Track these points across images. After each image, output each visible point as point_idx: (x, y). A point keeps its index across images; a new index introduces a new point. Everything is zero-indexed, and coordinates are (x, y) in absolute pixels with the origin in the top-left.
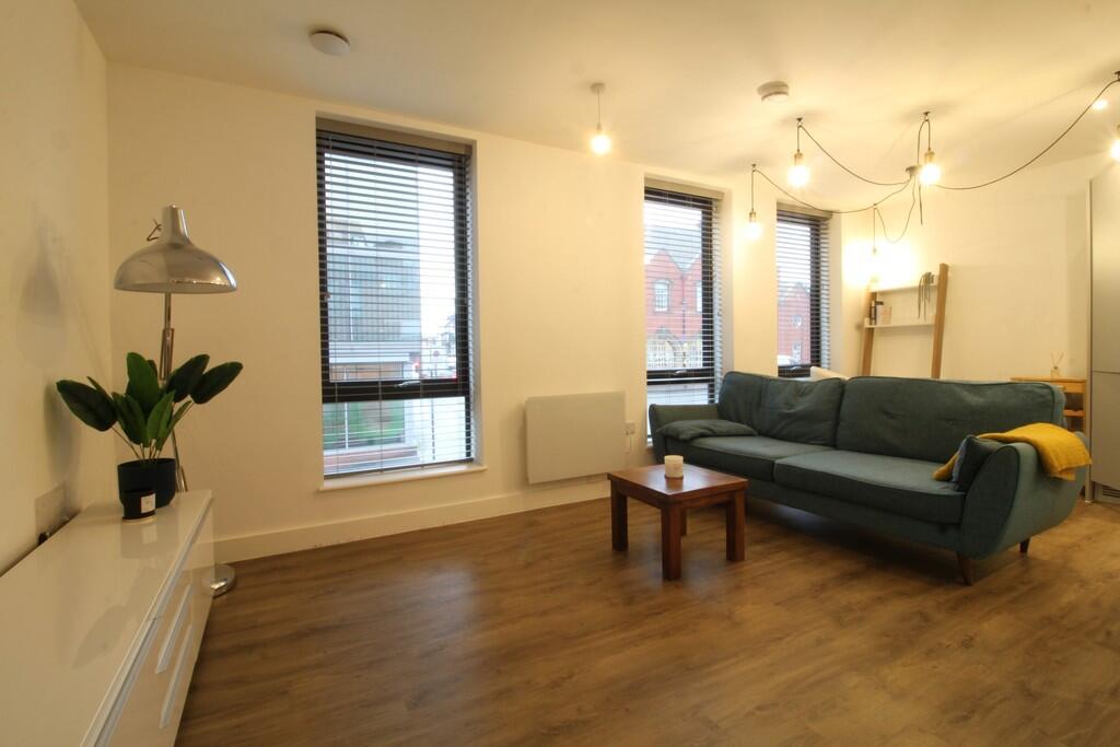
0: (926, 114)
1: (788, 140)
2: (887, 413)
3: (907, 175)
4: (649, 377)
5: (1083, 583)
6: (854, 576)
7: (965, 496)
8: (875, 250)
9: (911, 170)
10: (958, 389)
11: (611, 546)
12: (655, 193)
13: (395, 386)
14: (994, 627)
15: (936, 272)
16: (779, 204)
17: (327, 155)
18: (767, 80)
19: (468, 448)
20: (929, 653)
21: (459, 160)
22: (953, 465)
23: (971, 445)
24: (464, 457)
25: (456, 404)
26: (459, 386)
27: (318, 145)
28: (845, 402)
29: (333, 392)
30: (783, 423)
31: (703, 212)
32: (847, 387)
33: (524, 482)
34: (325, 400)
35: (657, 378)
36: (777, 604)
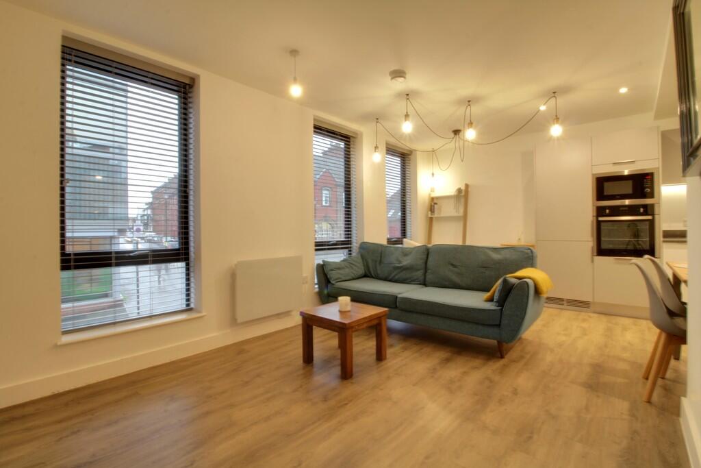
0: (469, 101)
1: (401, 106)
2: (452, 265)
3: (452, 135)
4: (316, 246)
5: (552, 350)
6: (447, 360)
7: (502, 309)
8: (433, 174)
9: (456, 132)
10: (488, 251)
11: (302, 362)
12: (320, 129)
13: (127, 255)
14: (524, 381)
15: (463, 188)
16: (387, 144)
17: (68, 67)
18: (393, 68)
19: (188, 300)
20: (501, 402)
21: (184, 89)
22: (494, 292)
23: (505, 281)
24: (184, 307)
25: (178, 268)
26: (181, 254)
27: (63, 58)
28: (430, 259)
29: (69, 261)
30: (395, 273)
31: (345, 144)
32: (430, 251)
33: (233, 322)
34: (64, 268)
35: (321, 246)
36: (414, 385)
